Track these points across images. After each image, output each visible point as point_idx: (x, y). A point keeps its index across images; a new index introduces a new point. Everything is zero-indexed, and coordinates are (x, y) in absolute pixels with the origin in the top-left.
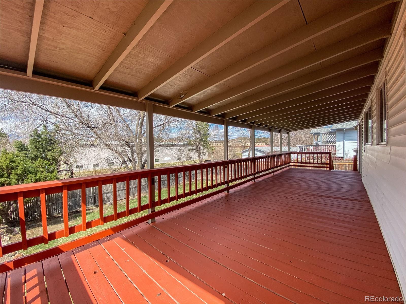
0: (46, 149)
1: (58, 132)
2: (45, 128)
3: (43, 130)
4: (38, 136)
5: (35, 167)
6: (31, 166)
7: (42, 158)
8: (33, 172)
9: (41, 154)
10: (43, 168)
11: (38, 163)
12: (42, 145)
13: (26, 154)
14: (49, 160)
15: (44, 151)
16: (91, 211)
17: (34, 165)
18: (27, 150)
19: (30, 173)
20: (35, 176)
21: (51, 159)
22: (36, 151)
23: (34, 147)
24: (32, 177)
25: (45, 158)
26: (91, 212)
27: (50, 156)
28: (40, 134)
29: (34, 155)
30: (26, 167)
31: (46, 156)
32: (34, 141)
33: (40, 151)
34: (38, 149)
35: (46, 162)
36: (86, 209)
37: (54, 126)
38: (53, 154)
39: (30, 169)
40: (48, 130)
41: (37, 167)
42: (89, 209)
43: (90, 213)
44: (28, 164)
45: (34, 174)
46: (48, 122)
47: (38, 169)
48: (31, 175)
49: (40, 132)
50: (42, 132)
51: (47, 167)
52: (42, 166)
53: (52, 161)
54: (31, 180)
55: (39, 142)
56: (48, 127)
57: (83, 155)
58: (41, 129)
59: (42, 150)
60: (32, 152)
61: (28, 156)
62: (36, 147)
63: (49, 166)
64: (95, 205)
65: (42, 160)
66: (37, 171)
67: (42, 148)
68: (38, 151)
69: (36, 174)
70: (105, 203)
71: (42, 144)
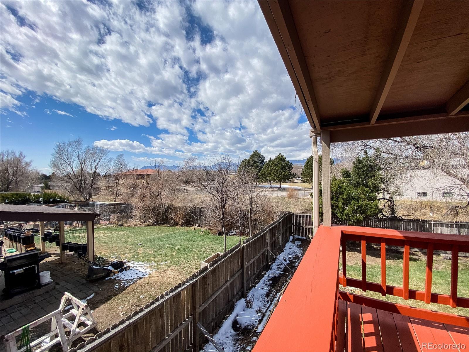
0: (367, 175)
1: (378, 156)
2: (365, 154)
3: (364, 156)
4: (359, 163)
5: (357, 193)
6: (354, 192)
7: (363, 184)
8: (356, 199)
9: (362, 180)
10: (364, 195)
11: (360, 190)
12: (364, 172)
13: (350, 180)
14: (370, 188)
15: (365, 178)
16: (417, 257)
17: (357, 191)
18: (350, 177)
19: (354, 199)
20: (357, 202)
21: (371, 186)
22: (358, 177)
23: (356, 174)
24: (355, 204)
25: (366, 186)
26: (418, 260)
27: (371, 184)
28: (361, 160)
29: (356, 181)
30: (350, 193)
31: (367, 183)
32: (356, 167)
33: (362, 178)
34: (360, 176)
35: (367, 189)
36: (410, 253)
37: (374, 151)
38: (373, 181)
39: (353, 195)
40: (369, 156)
41: (359, 194)
42: (413, 254)
43: (415, 260)
44: (351, 191)
45: (356, 200)
46: (368, 146)
47: (359, 196)
48: (354, 201)
49: (361, 159)
50: (363, 159)
51: (367, 195)
52: (363, 193)
53: (373, 188)
54: (354, 206)
55: (361, 168)
56: (368, 152)
57: (409, 185)
58: (362, 155)
59: (363, 177)
60: (355, 179)
61: (351, 183)
62: (358, 174)
63: (369, 194)
64: (422, 251)
65: (364, 187)
66: (359, 198)
67: (364, 175)
68: (360, 177)
69: (358, 201)
70: (439, 253)
71: (363, 170)
